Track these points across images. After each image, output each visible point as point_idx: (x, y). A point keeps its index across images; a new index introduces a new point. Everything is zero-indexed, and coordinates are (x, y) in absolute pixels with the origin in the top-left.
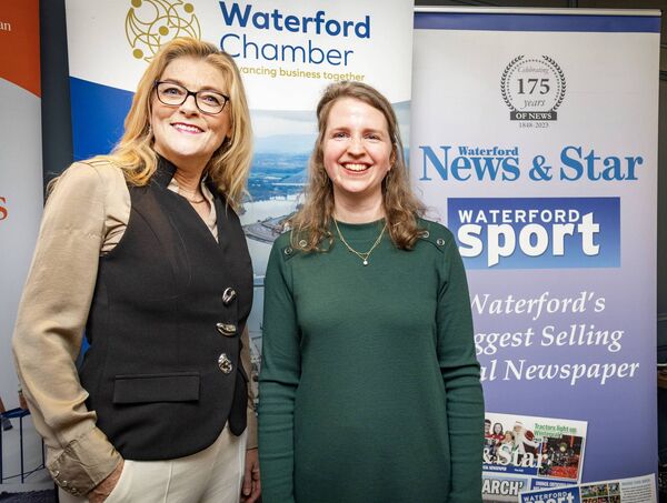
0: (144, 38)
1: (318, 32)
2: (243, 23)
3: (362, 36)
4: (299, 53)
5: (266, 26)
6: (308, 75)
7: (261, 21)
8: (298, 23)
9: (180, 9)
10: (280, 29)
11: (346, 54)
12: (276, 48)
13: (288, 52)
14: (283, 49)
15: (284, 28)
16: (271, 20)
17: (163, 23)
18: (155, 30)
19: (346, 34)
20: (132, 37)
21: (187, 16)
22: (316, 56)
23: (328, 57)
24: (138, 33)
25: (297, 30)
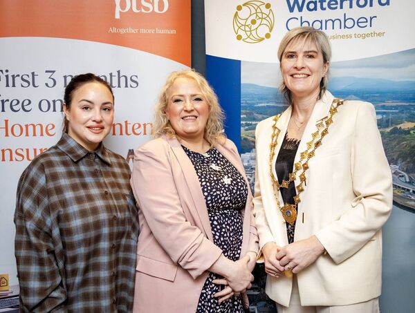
0: (243, 28)
1: (351, 7)
2: (300, 9)
3: (384, 5)
4: (337, 23)
5: (315, 9)
6: (343, 37)
7: (312, 6)
8: (337, 3)
9: (263, 8)
10: (325, 9)
11: (371, 19)
12: (321, 22)
13: (330, 23)
14: (326, 22)
15: (327, 8)
16: (319, 4)
17: (253, 17)
18: (249, 22)
19: (371, 5)
20: (236, 28)
21: (266, 11)
22: (349, 23)
23: (358, 23)
24: (239, 25)
25: (336, 8)
